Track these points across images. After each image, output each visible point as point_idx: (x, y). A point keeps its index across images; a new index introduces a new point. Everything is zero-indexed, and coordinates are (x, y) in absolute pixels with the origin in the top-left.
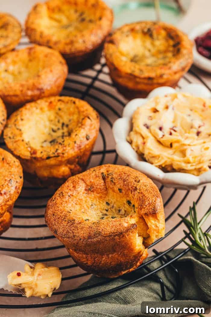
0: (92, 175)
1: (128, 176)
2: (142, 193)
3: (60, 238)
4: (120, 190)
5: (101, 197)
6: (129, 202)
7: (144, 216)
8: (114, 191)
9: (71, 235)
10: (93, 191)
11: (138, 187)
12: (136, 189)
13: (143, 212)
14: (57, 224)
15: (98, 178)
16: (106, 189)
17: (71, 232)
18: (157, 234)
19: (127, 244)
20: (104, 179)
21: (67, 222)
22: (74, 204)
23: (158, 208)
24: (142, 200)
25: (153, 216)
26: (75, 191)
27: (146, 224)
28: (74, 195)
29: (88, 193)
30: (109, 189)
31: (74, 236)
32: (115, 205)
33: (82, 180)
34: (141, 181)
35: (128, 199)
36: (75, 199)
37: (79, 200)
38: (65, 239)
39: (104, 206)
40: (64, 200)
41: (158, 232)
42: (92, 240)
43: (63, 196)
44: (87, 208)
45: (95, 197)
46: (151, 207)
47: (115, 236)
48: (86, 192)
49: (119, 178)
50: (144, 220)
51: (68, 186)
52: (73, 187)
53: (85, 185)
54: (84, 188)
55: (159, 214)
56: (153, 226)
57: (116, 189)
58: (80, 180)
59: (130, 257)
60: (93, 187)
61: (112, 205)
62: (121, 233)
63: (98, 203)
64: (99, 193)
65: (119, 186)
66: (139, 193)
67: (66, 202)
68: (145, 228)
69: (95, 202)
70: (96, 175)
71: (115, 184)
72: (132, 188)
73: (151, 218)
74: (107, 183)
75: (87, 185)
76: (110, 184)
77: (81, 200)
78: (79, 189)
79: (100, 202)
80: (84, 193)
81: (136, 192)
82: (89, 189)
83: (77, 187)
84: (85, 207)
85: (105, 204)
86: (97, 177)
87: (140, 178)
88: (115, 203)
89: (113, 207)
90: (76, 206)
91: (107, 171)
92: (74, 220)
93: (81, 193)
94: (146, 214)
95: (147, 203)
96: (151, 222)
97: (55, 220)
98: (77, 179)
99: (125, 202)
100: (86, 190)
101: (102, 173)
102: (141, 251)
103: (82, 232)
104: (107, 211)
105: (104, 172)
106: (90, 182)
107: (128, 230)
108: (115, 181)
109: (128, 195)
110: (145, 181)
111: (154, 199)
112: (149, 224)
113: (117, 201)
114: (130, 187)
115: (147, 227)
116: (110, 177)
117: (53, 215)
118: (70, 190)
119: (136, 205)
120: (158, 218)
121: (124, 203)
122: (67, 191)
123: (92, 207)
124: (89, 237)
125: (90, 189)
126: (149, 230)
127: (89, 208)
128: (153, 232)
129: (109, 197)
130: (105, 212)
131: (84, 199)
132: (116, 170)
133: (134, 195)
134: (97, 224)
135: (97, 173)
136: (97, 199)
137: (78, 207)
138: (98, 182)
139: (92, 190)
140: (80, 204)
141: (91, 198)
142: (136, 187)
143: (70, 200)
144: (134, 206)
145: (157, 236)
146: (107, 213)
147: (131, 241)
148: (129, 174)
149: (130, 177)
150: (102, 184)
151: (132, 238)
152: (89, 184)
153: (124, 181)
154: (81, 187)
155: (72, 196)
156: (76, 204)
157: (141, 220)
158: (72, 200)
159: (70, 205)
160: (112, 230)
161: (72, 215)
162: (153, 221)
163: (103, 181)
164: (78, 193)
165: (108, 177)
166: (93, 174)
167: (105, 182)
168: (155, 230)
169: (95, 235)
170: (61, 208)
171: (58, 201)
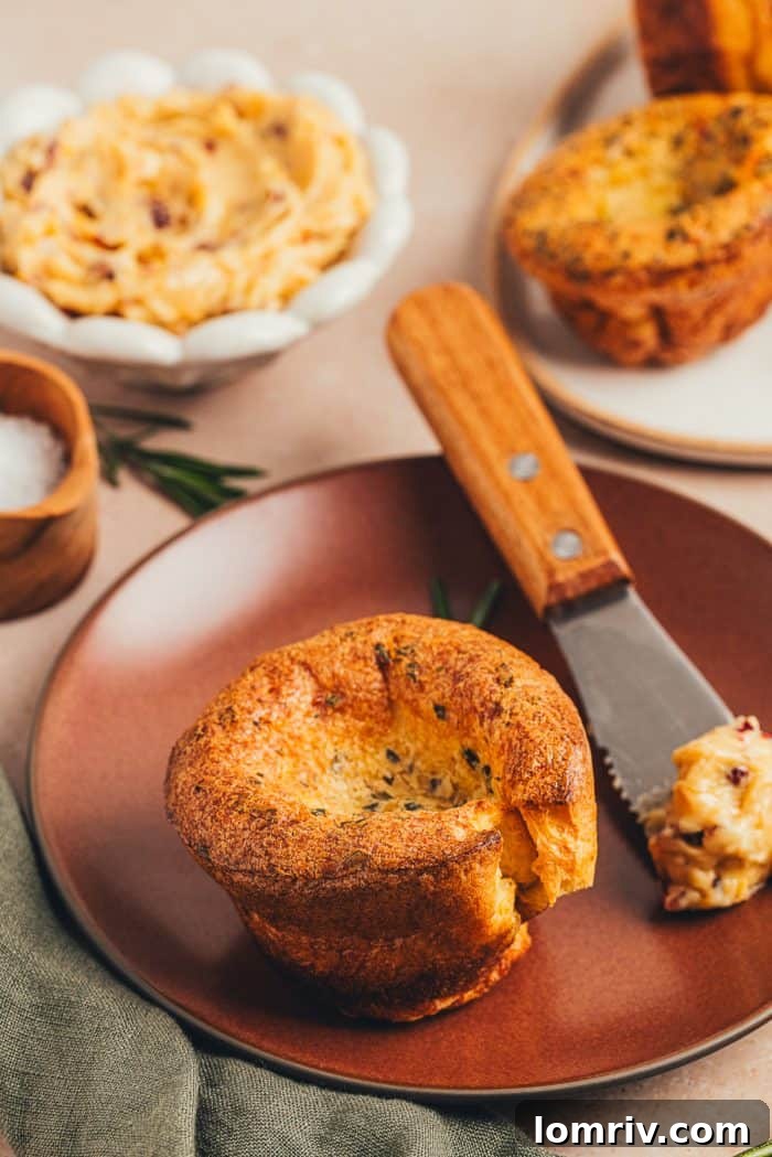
0: (341, 649)
1: (471, 660)
2: (518, 726)
4: (440, 710)
5: (368, 732)
6: (471, 757)
7: (522, 811)
8: (417, 712)
9: (262, 864)
10: (341, 710)
11: (505, 705)
12: (497, 710)
13: (519, 795)
14: (208, 823)
15: (362, 662)
16: (391, 705)
17: (258, 851)
18: (566, 877)
19: (460, 902)
20: (383, 666)
21: (245, 817)
22: (272, 753)
23: (576, 783)
24: (519, 750)
25: (554, 814)
26: (276, 707)
27: (528, 839)
28: (273, 718)
29: (324, 716)
30: (402, 704)
31: (271, 867)
32: (418, 764)
33: (306, 666)
34: (518, 683)
35: (469, 743)
36: (275, 736)
37: (291, 737)
38: (238, 877)
39: (377, 762)
40: (238, 736)
41: (571, 870)
42: (338, 884)
43: (233, 722)
44: (317, 770)
45: (347, 731)
46: (548, 779)
47: (419, 872)
48: (316, 711)
49: (438, 665)
50: (524, 824)
51: (253, 688)
52: (271, 691)
53: (315, 687)
54: (309, 698)
55: (578, 806)
56: (554, 848)
57: (426, 705)
58: (296, 668)
59: (468, 950)
60: (343, 695)
61: (408, 761)
62: (444, 864)
63: (358, 752)
64: (362, 718)
65: (435, 695)
66: (508, 724)
67: (245, 745)
68: (524, 851)
69: (345, 748)
70: (353, 649)
71: (421, 687)
72: (483, 705)
73: (547, 819)
74: (392, 681)
75: (321, 687)
76: (403, 687)
77: (300, 738)
78: (292, 700)
79: (363, 749)
80: (308, 714)
81: (497, 721)
82: (329, 704)
83: (284, 690)
84: (312, 763)
85: (382, 755)
86: (357, 658)
87: (513, 672)
88: (418, 754)
89: (411, 768)
90: (280, 759)
91: (396, 640)
92: (274, 811)
93: (298, 715)
94: (530, 804)
95: (536, 764)
96: (549, 835)
97: (203, 809)
98: (287, 663)
99: (456, 754)
100: (315, 704)
101: (378, 646)
102: (508, 931)
103: (303, 854)
104: (389, 781)
105: (384, 641)
106: (334, 675)
107: (468, 852)
108: (424, 678)
109: (466, 731)
110: (530, 682)
111: (561, 748)
112: (540, 840)
113: (426, 747)
114: (477, 702)
115: (533, 852)
116: (406, 661)
117: (198, 789)
118: (260, 701)
119: (497, 769)
120: (574, 820)
121: (453, 759)
122: (249, 704)
123: (336, 766)
124: (328, 873)
125: (331, 700)
126: (537, 862)
127: (324, 771)
128: (551, 868)
129: (396, 731)
130: (382, 786)
131: (308, 738)
132: (428, 638)
133: (491, 732)
134: (358, 827)
135: (360, 646)
136: (356, 739)
137: (285, 765)
138: (360, 678)
139: (339, 703)
140: (293, 754)
141: (332, 734)
142: (497, 704)
143: (258, 737)
144: (487, 770)
145: (565, 884)
146: (390, 790)
147: (479, 892)
148: (473, 653)
149: (478, 666)
150: (377, 685)
151: (480, 880)
152: (329, 684)
153: (457, 677)
154: (301, 693)
155: (268, 722)
156: (280, 753)
157: (512, 821)
158: (267, 740)
159: (257, 756)
160: (412, 853)
161: (266, 794)
162: (554, 831)
163: (379, 676)
164: (289, 715)
165: (398, 661)
166: (345, 648)
167: (386, 680)
168: (559, 863)
169: (346, 867)
170: (226, 764)
171: (214, 741)
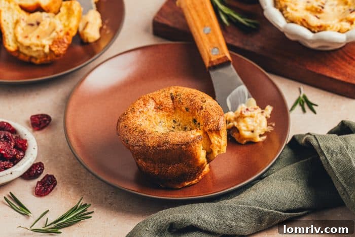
0: (162, 95)
1: (195, 96)
2: (207, 112)
3: (131, 147)
4: (187, 109)
5: (169, 115)
6: (195, 121)
7: (208, 133)
8: (181, 110)
9: (142, 143)
10: (162, 110)
11: (204, 107)
12: (202, 108)
13: (207, 129)
14: (128, 134)
15: (167, 98)
16: (175, 109)
17: (141, 140)
18: (219, 149)
19: (192, 154)
20: (173, 99)
21: (138, 133)
22: (144, 119)
23: (222, 125)
24: (207, 118)
25: (216, 133)
26: (145, 108)
27: (209, 140)
28: (144, 111)
29: (157, 111)
30: (177, 108)
31: (144, 144)
32: (181, 124)
33: (153, 99)
34: (207, 102)
35: (194, 117)
36: (145, 115)
37: (149, 116)
38: (136, 148)
39: (171, 123)
40: (135, 115)
41: (220, 148)
42: (161, 148)
43: (134, 111)
44: (155, 125)
45: (163, 115)
46: (215, 124)
47: (182, 145)
48: (155, 110)
49: (187, 98)
50: (208, 136)
51: (139, 104)
52: (144, 104)
53: (155, 104)
54: (153, 107)
55: (222, 131)
56: (216, 142)
57: (183, 108)
58: (150, 99)
59: (194, 168)
60: (162, 106)
61: (179, 123)
62: (188, 143)
63: (166, 120)
64: (167, 112)
65: (186, 105)
66: (205, 111)
67: (137, 117)
68: (208, 143)
69: (163, 120)
70: (165, 95)
71: (182, 104)
72: (198, 107)
73: (214, 134)
74: (175, 103)
75: (157, 104)
76: (177, 104)
77: (151, 116)
78: (149, 107)
79: (167, 120)
80: (153, 110)
81: (202, 111)
82: (159, 108)
83: (147, 104)
84: (154, 123)
85: (172, 121)
86: (166, 96)
87: (206, 99)
88: (181, 121)
89: (179, 125)
90: (146, 121)
91: (176, 92)
92: (145, 131)
93: (151, 111)
94: (210, 130)
95: (211, 120)
96: (215, 139)
97: (127, 131)
98: (148, 98)
99: (191, 121)
100: (155, 108)
101: (171, 94)
102: (204, 163)
103: (152, 141)
104: (174, 128)
105: (173, 93)
106: (160, 101)
107: (194, 140)
108: (183, 101)
109: (193, 114)
110: (210, 102)
111: (218, 117)
112: (212, 140)
113: (183, 119)
114: (196, 106)
115: (211, 143)
116: (178, 97)
117: (125, 127)
118: (141, 107)
119: (202, 123)
120: (221, 135)
121: (190, 122)
122: (138, 107)
123: (160, 124)
124: (159, 146)
125: (159, 107)
126: (212, 146)
127: (157, 124)
128: (215, 147)
129: (176, 115)
130: (172, 129)
131: (153, 116)
132: (184, 92)
133: (200, 114)
134: (166, 134)
135: (167, 94)
136: (166, 117)
137: (147, 123)
138: (167, 101)
139: (161, 108)
140: (149, 120)
141: (159, 116)
142: (202, 107)
143: (141, 115)
144: (199, 124)
145: (218, 151)
146: (174, 130)
147: (197, 151)
148: (196, 95)
149: (197, 97)
150: (171, 104)
151: (198, 148)
152: (159, 103)
153: (191, 101)
154: (151, 105)
155: (143, 112)
156: (146, 119)
157: (205, 135)
158: (143, 116)
159: (141, 120)
160: (180, 141)
161: (142, 128)
162: (216, 137)
163: (171, 101)
164: (148, 110)
165: (176, 97)
166: (163, 94)
167: (173, 102)
168: (217, 146)
169: (163, 144)
170: (132, 121)
171: (129, 116)
